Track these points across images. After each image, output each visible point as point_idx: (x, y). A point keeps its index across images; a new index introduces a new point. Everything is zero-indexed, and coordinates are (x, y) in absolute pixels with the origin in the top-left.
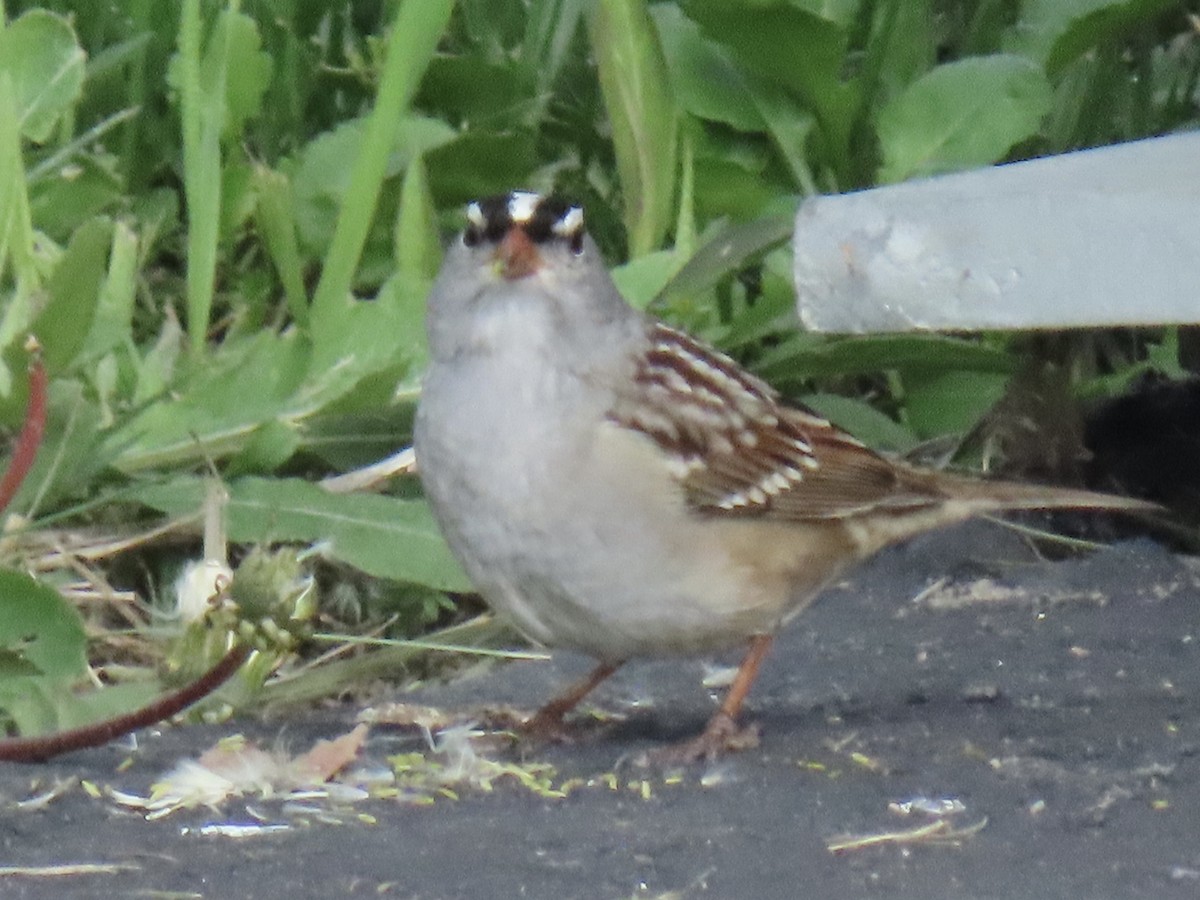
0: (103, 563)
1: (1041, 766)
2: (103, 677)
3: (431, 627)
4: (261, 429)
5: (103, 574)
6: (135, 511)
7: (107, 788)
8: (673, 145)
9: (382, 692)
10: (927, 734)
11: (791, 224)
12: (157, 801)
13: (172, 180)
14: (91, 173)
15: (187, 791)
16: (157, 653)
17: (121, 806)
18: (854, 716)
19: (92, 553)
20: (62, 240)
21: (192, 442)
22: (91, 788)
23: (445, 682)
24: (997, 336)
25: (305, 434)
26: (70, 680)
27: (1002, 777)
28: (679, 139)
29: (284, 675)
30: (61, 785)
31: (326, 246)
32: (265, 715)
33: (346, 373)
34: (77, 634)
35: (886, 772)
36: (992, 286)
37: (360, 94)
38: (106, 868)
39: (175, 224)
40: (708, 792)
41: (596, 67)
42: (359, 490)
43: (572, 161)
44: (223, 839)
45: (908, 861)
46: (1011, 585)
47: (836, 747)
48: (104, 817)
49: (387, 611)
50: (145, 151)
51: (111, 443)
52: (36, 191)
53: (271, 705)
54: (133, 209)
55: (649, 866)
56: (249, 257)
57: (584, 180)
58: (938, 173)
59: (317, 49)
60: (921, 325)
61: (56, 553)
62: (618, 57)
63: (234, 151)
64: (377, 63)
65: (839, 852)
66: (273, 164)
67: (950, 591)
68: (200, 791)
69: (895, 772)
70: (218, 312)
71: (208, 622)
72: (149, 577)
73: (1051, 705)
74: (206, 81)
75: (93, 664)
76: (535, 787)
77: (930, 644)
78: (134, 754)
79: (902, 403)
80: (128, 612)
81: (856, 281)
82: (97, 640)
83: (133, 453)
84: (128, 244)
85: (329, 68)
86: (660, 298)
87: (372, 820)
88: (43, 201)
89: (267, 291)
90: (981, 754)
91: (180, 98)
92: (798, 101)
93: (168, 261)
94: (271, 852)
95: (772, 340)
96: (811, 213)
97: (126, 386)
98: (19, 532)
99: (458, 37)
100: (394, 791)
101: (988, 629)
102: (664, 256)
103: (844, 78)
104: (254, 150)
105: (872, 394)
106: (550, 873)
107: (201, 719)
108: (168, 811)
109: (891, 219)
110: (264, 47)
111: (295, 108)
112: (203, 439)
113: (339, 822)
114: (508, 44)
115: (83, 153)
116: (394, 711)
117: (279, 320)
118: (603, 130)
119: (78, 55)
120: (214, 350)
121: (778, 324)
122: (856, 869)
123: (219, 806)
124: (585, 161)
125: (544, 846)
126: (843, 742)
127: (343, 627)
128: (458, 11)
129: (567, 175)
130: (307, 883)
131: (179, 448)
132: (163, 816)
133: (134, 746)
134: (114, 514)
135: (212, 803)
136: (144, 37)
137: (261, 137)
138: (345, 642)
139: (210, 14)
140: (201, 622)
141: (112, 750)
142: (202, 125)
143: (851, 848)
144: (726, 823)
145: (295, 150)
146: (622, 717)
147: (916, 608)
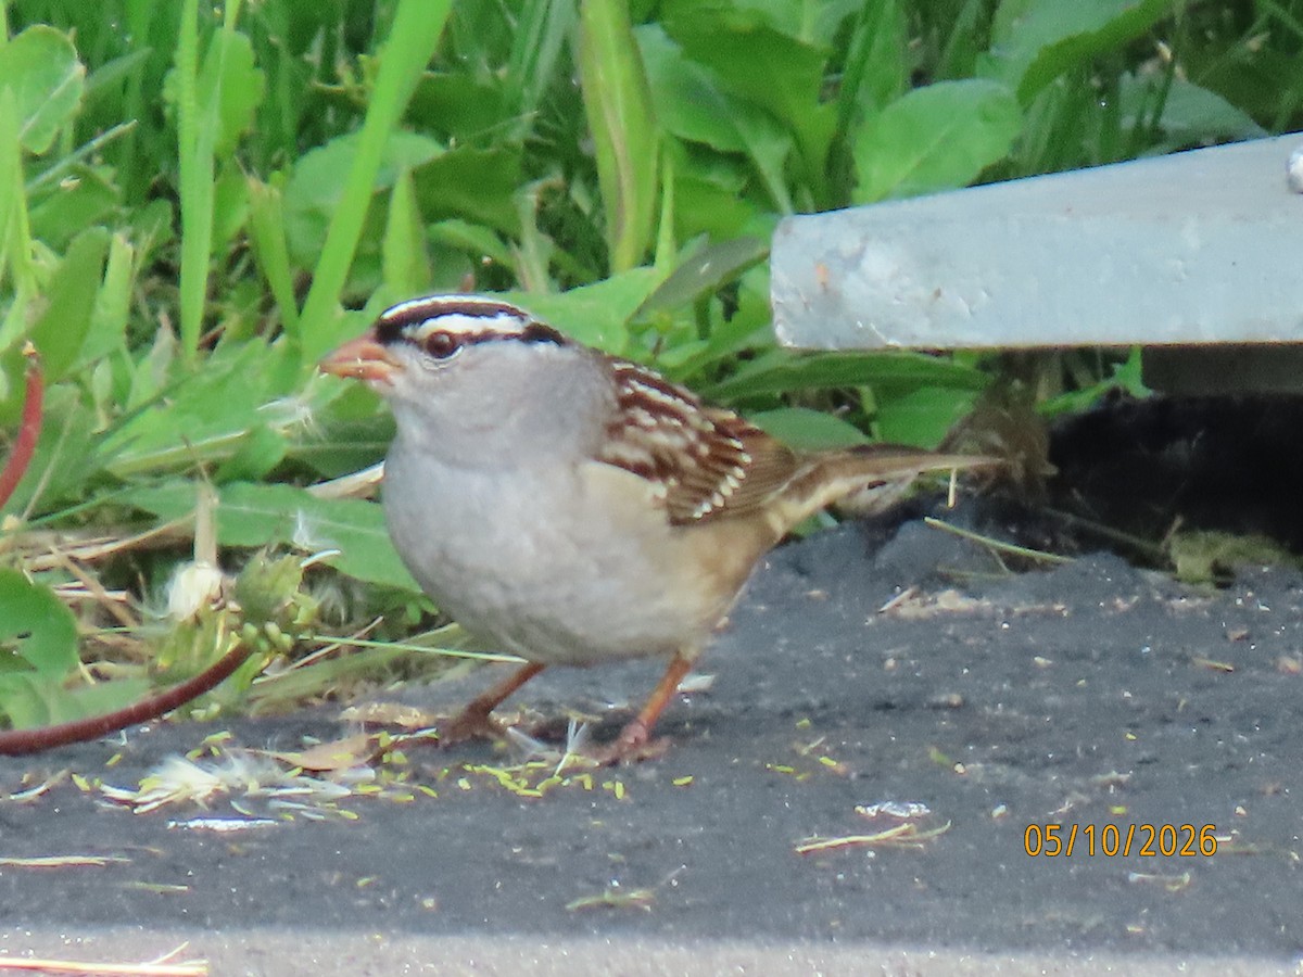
0: (95, 563)
1: (1002, 772)
2: (96, 674)
3: (413, 631)
4: (251, 436)
5: (96, 574)
6: (128, 513)
7: (97, 782)
8: (654, 164)
9: (365, 692)
10: (894, 739)
11: (768, 243)
12: (146, 795)
13: (166, 192)
14: (89, 185)
15: (174, 786)
16: (146, 650)
17: (111, 800)
18: (824, 721)
19: (85, 554)
20: (60, 250)
21: (185, 447)
22: (81, 782)
23: (426, 683)
24: (967, 353)
25: (293, 441)
26: (62, 677)
27: (965, 782)
28: (660, 159)
30: (54, 779)
31: (318, 255)
34: (68, 633)
35: (854, 775)
36: (963, 306)
37: (352, 111)
38: (94, 860)
39: (170, 234)
40: (677, 791)
41: (580, 87)
42: (344, 497)
43: (555, 178)
44: (209, 834)
45: (873, 862)
46: (976, 594)
47: (805, 751)
48: (93, 809)
49: (372, 613)
50: (142, 164)
51: (105, 447)
52: (34, 201)
53: (259, 703)
54: (130, 220)
55: (622, 864)
56: (241, 267)
57: (567, 197)
58: (911, 194)
59: (308, 67)
60: (893, 342)
61: (49, 553)
62: (601, 77)
63: (227, 164)
64: (368, 81)
65: (806, 853)
66: (265, 179)
67: (918, 601)
68: (188, 786)
69: (863, 776)
70: (211, 321)
71: (198, 621)
72: (141, 577)
73: (1014, 713)
74: (202, 101)
75: (86, 661)
76: (511, 786)
77: (898, 651)
78: (124, 750)
79: (873, 417)
80: (120, 612)
81: (829, 299)
82: (89, 638)
83: (126, 459)
84: (125, 253)
85: (321, 86)
86: (639, 312)
87: (354, 816)
88: (40, 212)
89: (258, 301)
90: (945, 760)
91: (175, 112)
92: (778, 123)
93: (162, 270)
94: (255, 845)
95: (748, 355)
96: (787, 231)
97: (120, 393)
98: (16, 532)
99: (447, 57)
100: (375, 788)
101: (955, 639)
102: (645, 272)
103: (822, 100)
104: (247, 163)
105: (845, 408)
106: (527, 868)
107: (190, 716)
108: (156, 804)
109: (865, 239)
110: (257, 64)
111: (288, 125)
112: (195, 444)
113: (322, 817)
114: (495, 64)
115: (82, 164)
116: (377, 710)
117: (270, 329)
118: (585, 148)
119: (78, 69)
120: (207, 358)
121: (754, 340)
122: (824, 870)
123: (205, 800)
124: (569, 175)
125: (520, 843)
126: (812, 746)
127: (328, 628)
128: (447, 31)
129: (550, 192)
130: (292, 877)
131: (172, 453)
132: (151, 810)
133: (124, 743)
134: (107, 515)
135: (198, 797)
136: (144, 52)
137: (255, 153)
138: (330, 644)
139: (207, 31)
140: (191, 621)
141: (102, 745)
142: (197, 139)
143: (818, 849)
144: (696, 824)
145: (288, 165)
146: (598, 719)
147: (886, 616)
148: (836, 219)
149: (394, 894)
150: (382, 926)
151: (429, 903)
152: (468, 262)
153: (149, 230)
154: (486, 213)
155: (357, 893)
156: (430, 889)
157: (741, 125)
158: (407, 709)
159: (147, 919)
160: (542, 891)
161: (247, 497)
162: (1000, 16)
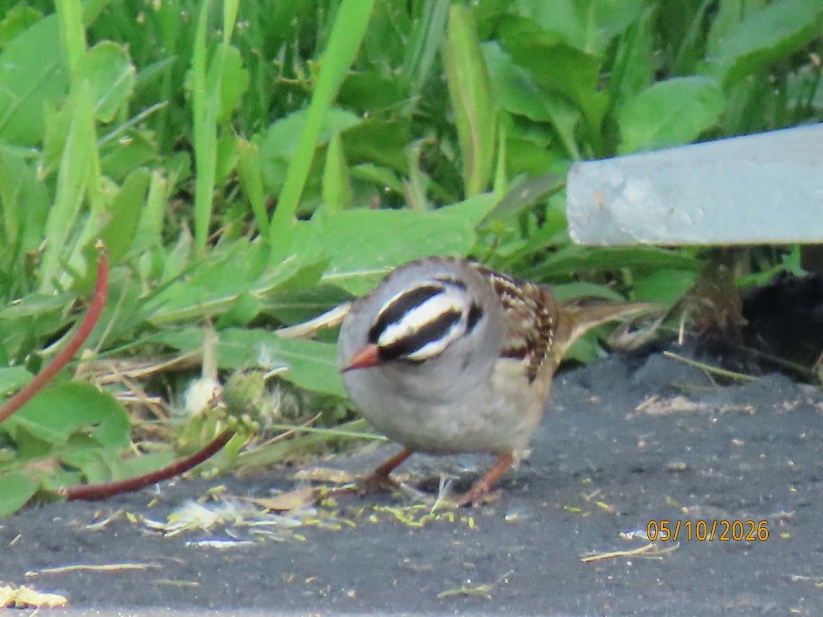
0: (140, 380)
1: (713, 512)
2: (140, 448)
3: (341, 421)
4: (240, 298)
5: (141, 386)
6: (161, 348)
7: (141, 517)
8: (493, 129)
9: (311, 460)
10: (643, 491)
11: (565, 178)
12: (172, 525)
13: (186, 147)
14: (138, 141)
15: (189, 519)
16: (173, 434)
17: (150, 528)
18: (600, 480)
19: (135, 373)
20: (120, 182)
21: (197, 306)
22: (131, 517)
23: (349, 455)
24: (689, 248)
25: (266, 302)
26: (120, 451)
27: (689, 518)
28: (497, 125)
29: (250, 450)
30: (115, 515)
31: (281, 186)
32: (238, 474)
33: (291, 265)
34: (124, 423)
35: (618, 514)
36: (687, 219)
37: (303, 95)
38: (139, 566)
39: (189, 173)
40: (508, 524)
41: (447, 81)
42: (299, 337)
43: (431, 137)
44: (212, 550)
45: (630, 569)
46: (696, 400)
47: (588, 498)
48: (139, 534)
49: (315, 411)
50: (171, 127)
51: (147, 306)
52: (103, 152)
53: (242, 468)
54: (164, 163)
55: (473, 569)
56: (233, 194)
57: (438, 150)
58: (656, 148)
59: (277, 68)
60: (643, 241)
61: (112, 373)
62: (460, 74)
63: (225, 129)
64: (313, 76)
65: (588, 562)
66: (249, 138)
67: (659, 404)
68: (198, 519)
69: (624, 514)
70: (214, 227)
71: (204, 417)
72: (169, 388)
73: (720, 475)
74: (209, 89)
75: (135, 441)
76: (404, 520)
77: (646, 436)
78: (158, 497)
79: (631, 288)
80: (156, 411)
81: (604, 214)
82: (137, 426)
83: (161, 313)
84: (160, 185)
85: (285, 80)
86: (484, 221)
87: (303, 539)
88: (107, 158)
89: (244, 214)
90: (676, 504)
91: (192, 96)
92: (571, 102)
93: (184, 195)
94: (240, 557)
95: (552, 249)
96: (577, 172)
97: (157, 273)
98: (91, 360)
99: (363, 62)
100: (316, 521)
101: (682, 428)
102: (488, 196)
103: (599, 89)
104: (237, 128)
105: (613, 283)
106: (412, 573)
107: (200, 476)
108: (178, 531)
109: (626, 176)
110: (244, 66)
111: (263, 104)
113: (282, 540)
114: (393, 65)
115: (133, 129)
116: (318, 472)
117: (251, 232)
118: (450, 119)
119: (131, 69)
120: (212, 250)
121: (556, 239)
122: (599, 573)
123: (209, 528)
124: (440, 136)
125: (409, 556)
126: (592, 495)
127: (287, 420)
128: (363, 46)
129: (428, 147)
130: (262, 577)
131: (189, 310)
132: (174, 536)
133: (158, 492)
134: (149, 349)
135: (205, 527)
136: (171, 59)
137: (242, 121)
138: (286, 431)
139: (212, 44)
140: (200, 416)
141: (145, 494)
142: (206, 113)
143: (597, 560)
144: (520, 544)
145: (263, 130)
146: (458, 478)
147: (638, 414)
148: (608, 164)
149: (329, 588)
150: (321, 608)
151: (351, 593)
152: (376, 190)
153: (176, 171)
154: (387, 159)
155: (305, 587)
156: (351, 585)
157: (549, 105)
158: (337, 471)
159: (173, 603)
160: (422, 586)
161: (237, 338)
162: (711, 37)
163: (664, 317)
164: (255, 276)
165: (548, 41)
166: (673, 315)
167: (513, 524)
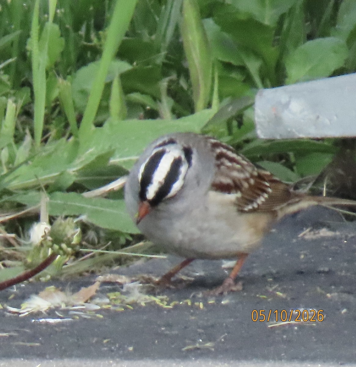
0: (3, 223)
1: (345, 296)
2: (4, 265)
3: (123, 246)
4: (62, 174)
5: (3, 227)
6: (15, 204)
7: (5, 305)
8: (211, 71)
9: (105, 270)
10: (304, 285)
11: (254, 99)
12: (24, 309)
13: (28, 84)
15: (34, 306)
16: (23, 256)
17: (10, 312)
18: (277, 279)
21: (36, 179)
23: (128, 266)
24: (329, 139)
25: (77, 176)
27: (331, 300)
28: (213, 67)
29: (69, 264)
31: (85, 107)
32: (62, 279)
33: (91, 154)
35: (289, 299)
36: (327, 121)
37: (96, 53)
38: (5, 334)
39: (30, 100)
40: (223, 306)
41: (182, 42)
42: (96, 197)
43: (174, 76)
44: (47, 324)
45: (297, 331)
46: (334, 230)
47: (271, 290)
48: (4, 316)
49: (107, 240)
50: (18, 73)
51: (7, 180)
53: (64, 276)
54: (14, 94)
55: (203, 333)
56: (57, 111)
57: (178, 83)
58: (308, 80)
59: (81, 36)
60: (301, 136)
62: (190, 38)
63: (50, 73)
64: (103, 40)
65: (271, 328)
66: (65, 78)
67: (312, 233)
68: (39, 306)
69: (293, 299)
70: (45, 132)
71: (42, 245)
72: (20, 228)
73: (349, 274)
74: (41, 49)
76: (161, 304)
77: (305, 252)
78: (15, 293)
79: (294, 164)
80: (13, 242)
81: (277, 120)
82: (1, 251)
83: (14, 184)
85: (85, 43)
86: (206, 126)
87: (101, 316)
89: (63, 124)
90: (323, 292)
91: (31, 54)
92: (257, 55)
94: (64, 328)
95: (247, 141)
96: (261, 95)
97: (11, 159)
100: (110, 306)
101: (326, 247)
102: (207, 111)
103: (273, 46)
105: (284, 161)
106: (166, 336)
107: (40, 280)
108: (27, 313)
109: (290, 97)
110: (62, 36)
111: (73, 57)
112: (40, 178)
113: (89, 317)
114: (151, 34)
116: (109, 277)
117: (67, 135)
118: (185, 65)
120: (44, 146)
121: (249, 135)
122: (278, 334)
123: (45, 311)
124: (179, 76)
125: (164, 326)
126: (273, 288)
127: (91, 246)
128: (132, 22)
129: (171, 82)
130: (78, 339)
131: (31, 181)
132: (26, 316)
133: (15, 290)
134: (7, 205)
135: (43, 310)
136: (18, 32)
137: (61, 68)
138: (92, 252)
139: (42, 24)
140: (39, 244)
141: (7, 291)
142: (39, 65)
143: (276, 326)
144: (231, 317)
145: (73, 73)
146: (193, 279)
147: (300, 239)
148: (279, 90)
149: (117, 346)
150: (113, 358)
151: (131, 349)
152: (141, 109)
153: (22, 98)
154: (148, 90)
155: (103, 345)
156: (130, 345)
157: (243, 56)
158: (121, 276)
159: (25, 356)
160: (173, 344)
161: (60, 197)
162: (340, 14)
163: (314, 181)
164: (70, 160)
165: (242, 17)
166: (319, 180)
167: (226, 306)
